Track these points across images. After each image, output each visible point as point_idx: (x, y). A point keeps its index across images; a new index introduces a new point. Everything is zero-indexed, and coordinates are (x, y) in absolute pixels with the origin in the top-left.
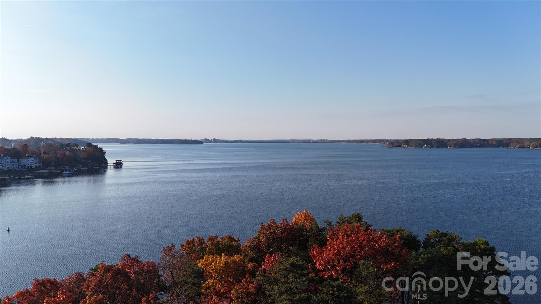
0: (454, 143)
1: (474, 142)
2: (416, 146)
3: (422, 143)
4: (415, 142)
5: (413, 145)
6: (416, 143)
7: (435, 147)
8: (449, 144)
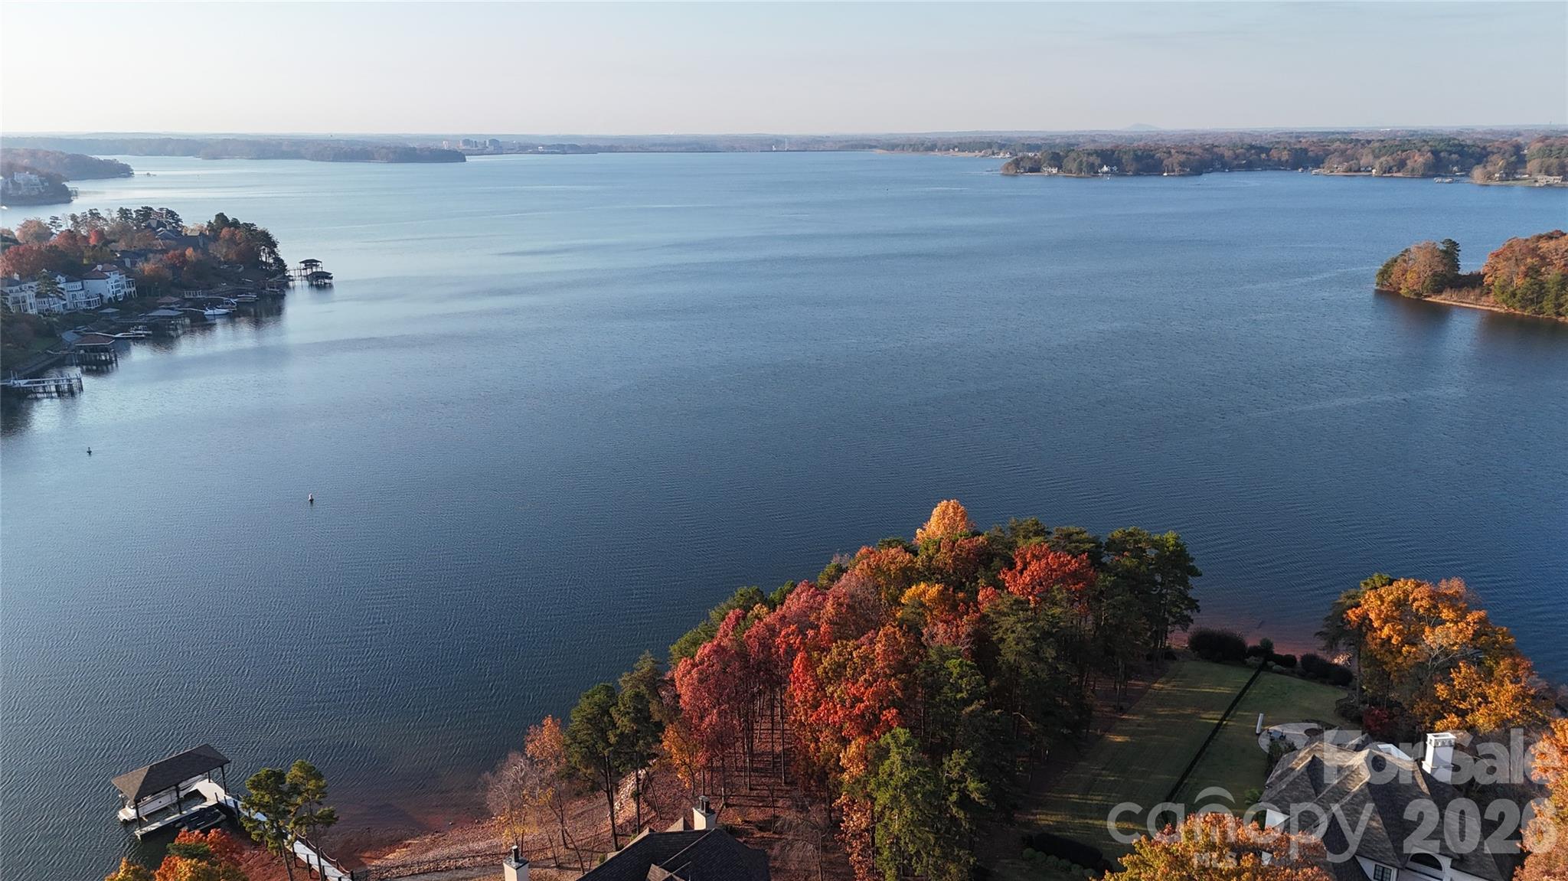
0: (1182, 160)
1: (1234, 157)
2: (1081, 170)
3: (1096, 161)
4: (1079, 160)
5: (1074, 166)
6: (1081, 163)
7: (1131, 173)
8: (1168, 164)
